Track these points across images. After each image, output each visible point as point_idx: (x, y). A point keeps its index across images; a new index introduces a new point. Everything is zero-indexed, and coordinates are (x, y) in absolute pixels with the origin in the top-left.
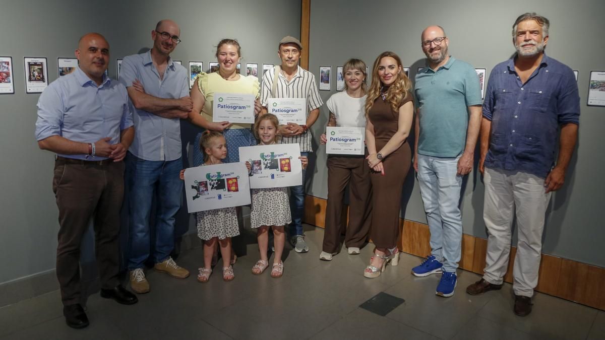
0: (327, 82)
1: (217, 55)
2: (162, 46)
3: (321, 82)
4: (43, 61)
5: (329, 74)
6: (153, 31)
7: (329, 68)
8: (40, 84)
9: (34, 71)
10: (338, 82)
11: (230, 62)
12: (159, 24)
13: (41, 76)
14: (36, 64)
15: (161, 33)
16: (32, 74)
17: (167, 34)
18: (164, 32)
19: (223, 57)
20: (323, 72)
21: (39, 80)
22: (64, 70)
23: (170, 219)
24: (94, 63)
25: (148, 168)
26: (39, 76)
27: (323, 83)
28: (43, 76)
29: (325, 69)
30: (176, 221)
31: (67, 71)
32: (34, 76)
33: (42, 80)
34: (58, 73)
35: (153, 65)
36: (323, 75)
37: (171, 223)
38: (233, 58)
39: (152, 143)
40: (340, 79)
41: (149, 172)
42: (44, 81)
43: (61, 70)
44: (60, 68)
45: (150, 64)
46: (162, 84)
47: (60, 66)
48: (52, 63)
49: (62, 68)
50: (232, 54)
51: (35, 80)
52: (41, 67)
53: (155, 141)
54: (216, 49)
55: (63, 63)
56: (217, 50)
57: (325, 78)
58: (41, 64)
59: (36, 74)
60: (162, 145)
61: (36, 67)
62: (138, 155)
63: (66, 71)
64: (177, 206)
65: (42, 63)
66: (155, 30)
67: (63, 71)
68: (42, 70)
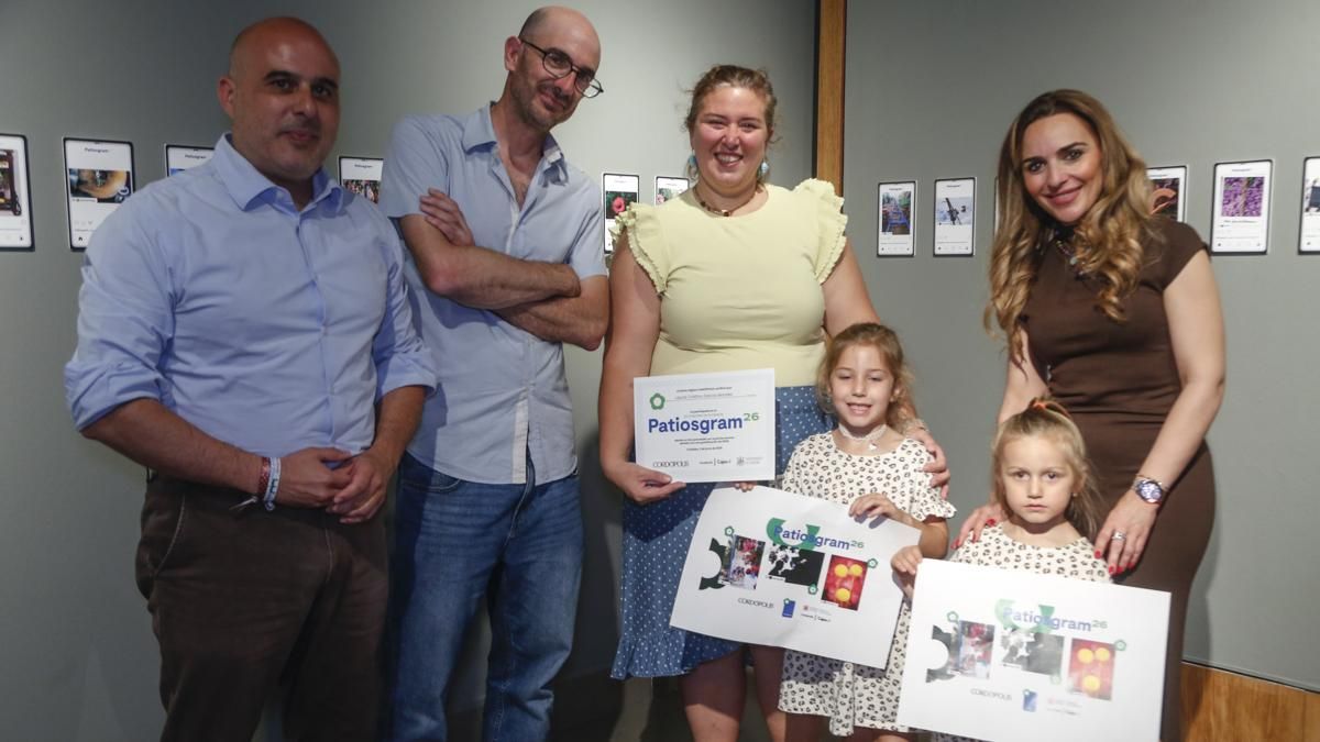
0: (904, 230)
1: (691, 122)
3: (884, 230)
4: (16, 145)
5: (907, 207)
6: (510, 42)
7: (909, 188)
8: (6, 219)
10: (937, 226)
11: (739, 151)
13: (8, 195)
15: (544, 52)
17: (562, 57)
18: (554, 50)
19: (714, 133)
20: (888, 200)
22: (85, 177)
23: (538, 697)
25: (465, 515)
26: (2, 195)
27: (889, 234)
28: (14, 194)
29: (895, 191)
30: (555, 703)
31: (95, 180)
33: (13, 206)
34: (65, 188)
35: (494, 151)
36: (890, 209)
37: (541, 707)
38: (751, 137)
39: (483, 420)
40: (945, 218)
41: (469, 531)
42: (17, 212)
43: (75, 178)
44: (72, 172)
45: (486, 147)
46: (520, 222)
47: (71, 165)
48: (44, 154)
49: (79, 171)
50: (747, 123)
52: (6, 166)
53: (494, 414)
54: (687, 101)
55: (82, 157)
56: (690, 104)
57: (895, 219)
58: (8, 156)
60: (521, 428)
62: (433, 461)
63: (90, 181)
64: (562, 647)
65: (9, 153)
66: (516, 34)
67: (80, 182)
68: (8, 175)
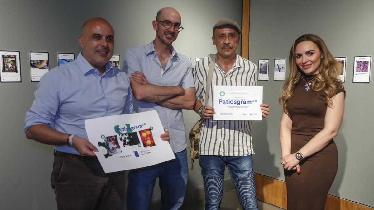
0: (266, 73)
2: (164, 36)
3: (260, 73)
4: (17, 54)
5: (267, 67)
6: (154, 22)
7: (267, 61)
8: (14, 74)
9: (8, 63)
10: (275, 72)
12: (159, 13)
13: (14, 67)
14: (9, 57)
15: (163, 22)
16: (6, 66)
17: (168, 22)
18: (165, 21)
20: (261, 65)
21: (12, 71)
22: (35, 62)
24: (98, 51)
26: (13, 68)
27: (261, 74)
28: (16, 67)
29: (263, 62)
32: (7, 67)
33: (16, 70)
34: (30, 65)
36: (262, 67)
40: (277, 70)
42: (17, 72)
43: (33, 62)
44: (32, 61)
45: (152, 53)
47: (31, 59)
48: (25, 56)
49: (34, 61)
51: (9, 71)
52: (14, 60)
55: (34, 57)
57: (263, 70)
58: (15, 57)
59: (10, 65)
61: (10, 60)
63: (37, 63)
66: (155, 20)
68: (15, 62)
